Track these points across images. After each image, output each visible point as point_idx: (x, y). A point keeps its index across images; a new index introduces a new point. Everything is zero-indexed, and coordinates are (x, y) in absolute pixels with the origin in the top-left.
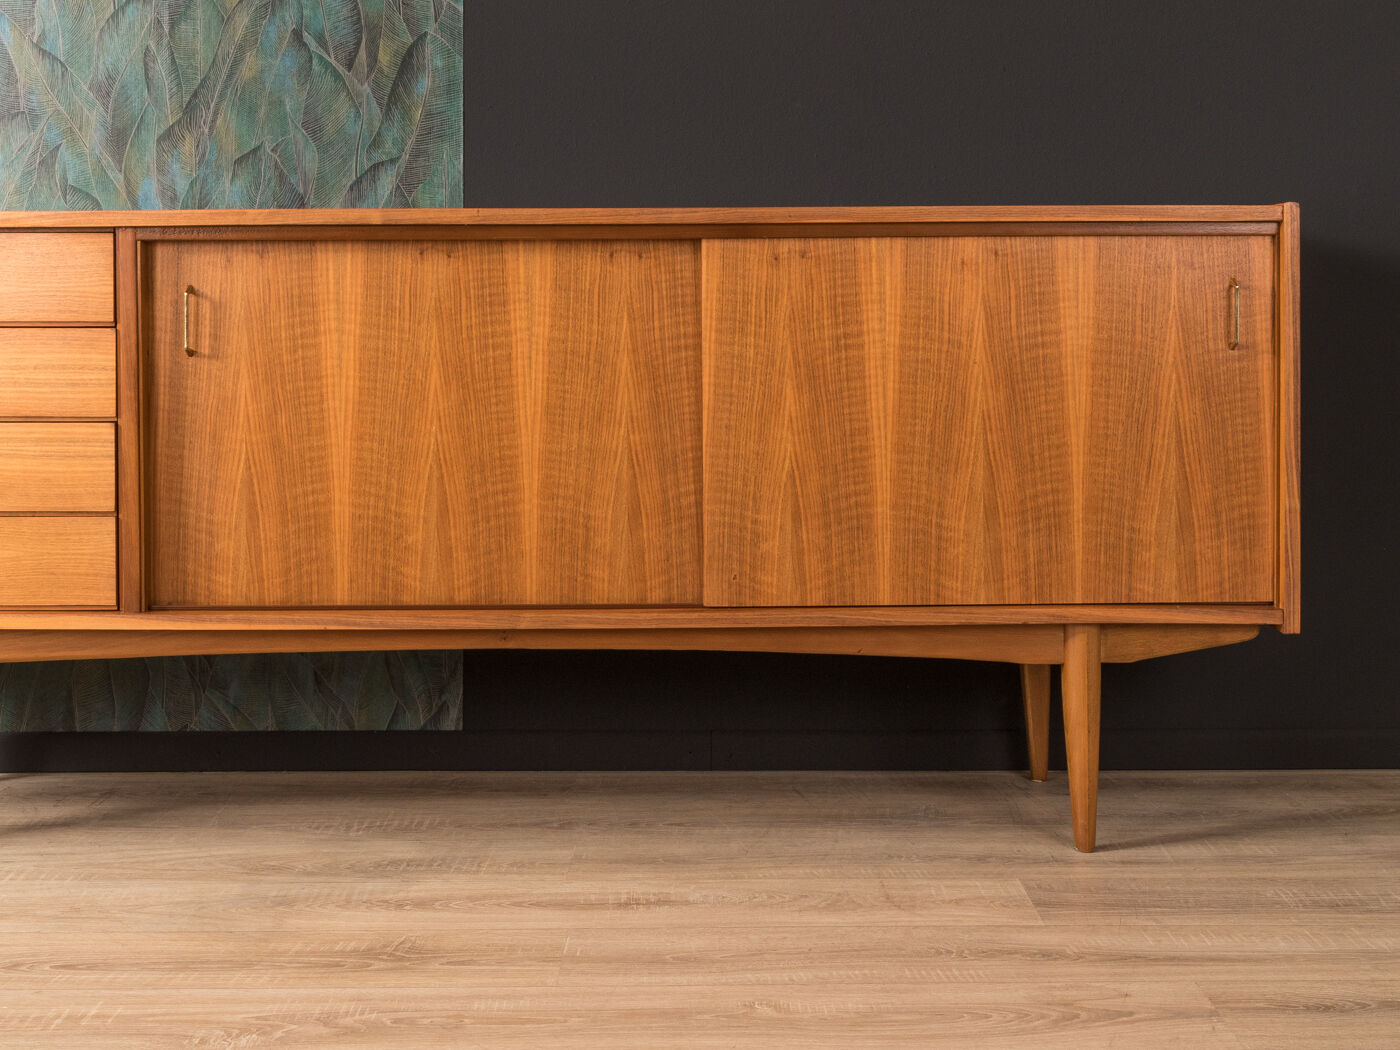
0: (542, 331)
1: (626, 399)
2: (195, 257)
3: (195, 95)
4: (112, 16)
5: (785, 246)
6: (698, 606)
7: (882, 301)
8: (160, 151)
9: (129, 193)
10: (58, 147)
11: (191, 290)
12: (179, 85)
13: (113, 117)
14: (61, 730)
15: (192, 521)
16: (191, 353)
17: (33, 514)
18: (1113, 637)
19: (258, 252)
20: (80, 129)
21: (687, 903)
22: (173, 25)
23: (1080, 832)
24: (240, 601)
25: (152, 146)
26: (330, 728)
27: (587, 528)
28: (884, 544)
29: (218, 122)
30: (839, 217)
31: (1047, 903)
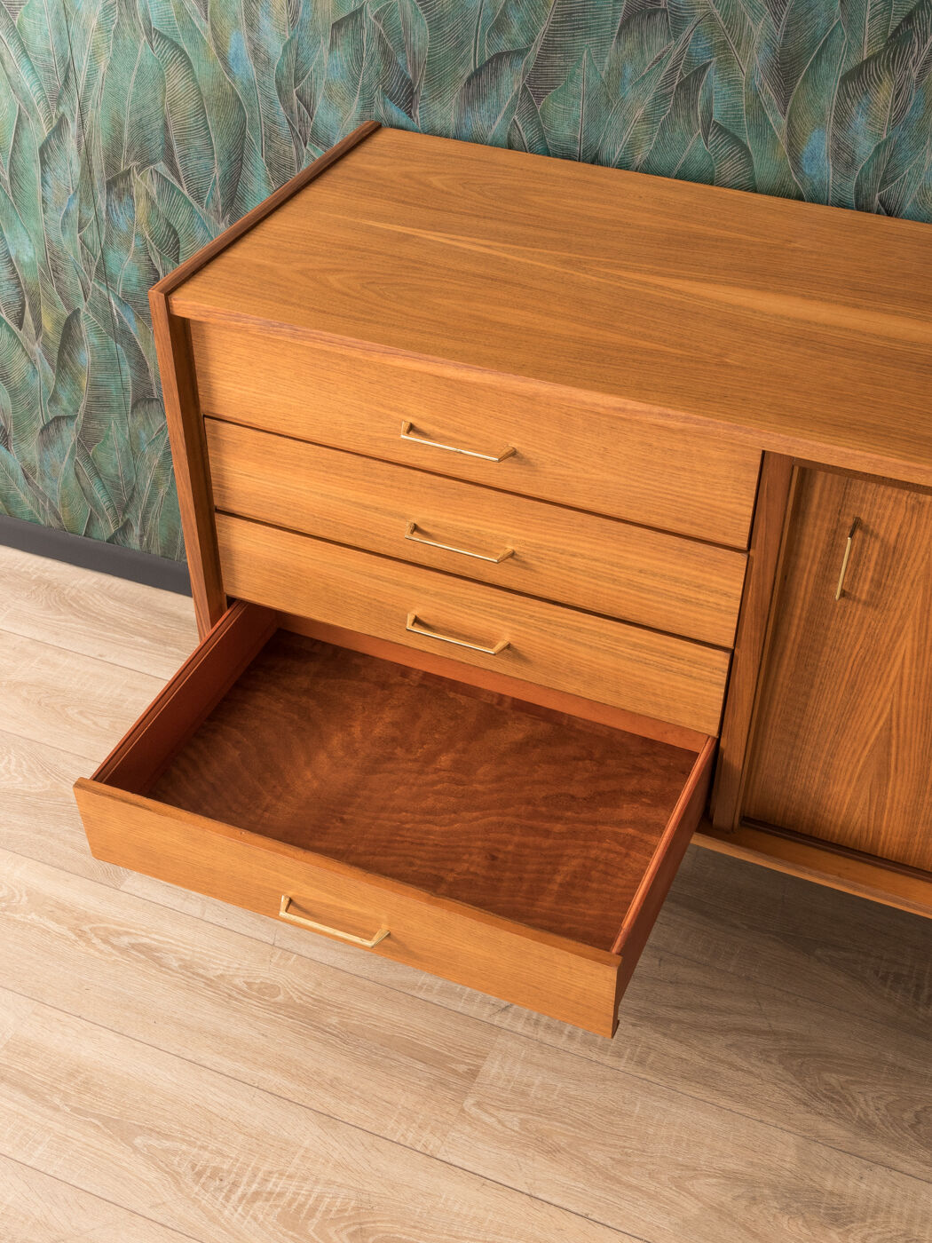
8: (844, 95)
9: (791, 145)
10: (705, 67)
11: (858, 524)
13: (786, 35)
20: (738, 46)
25: (834, 85)
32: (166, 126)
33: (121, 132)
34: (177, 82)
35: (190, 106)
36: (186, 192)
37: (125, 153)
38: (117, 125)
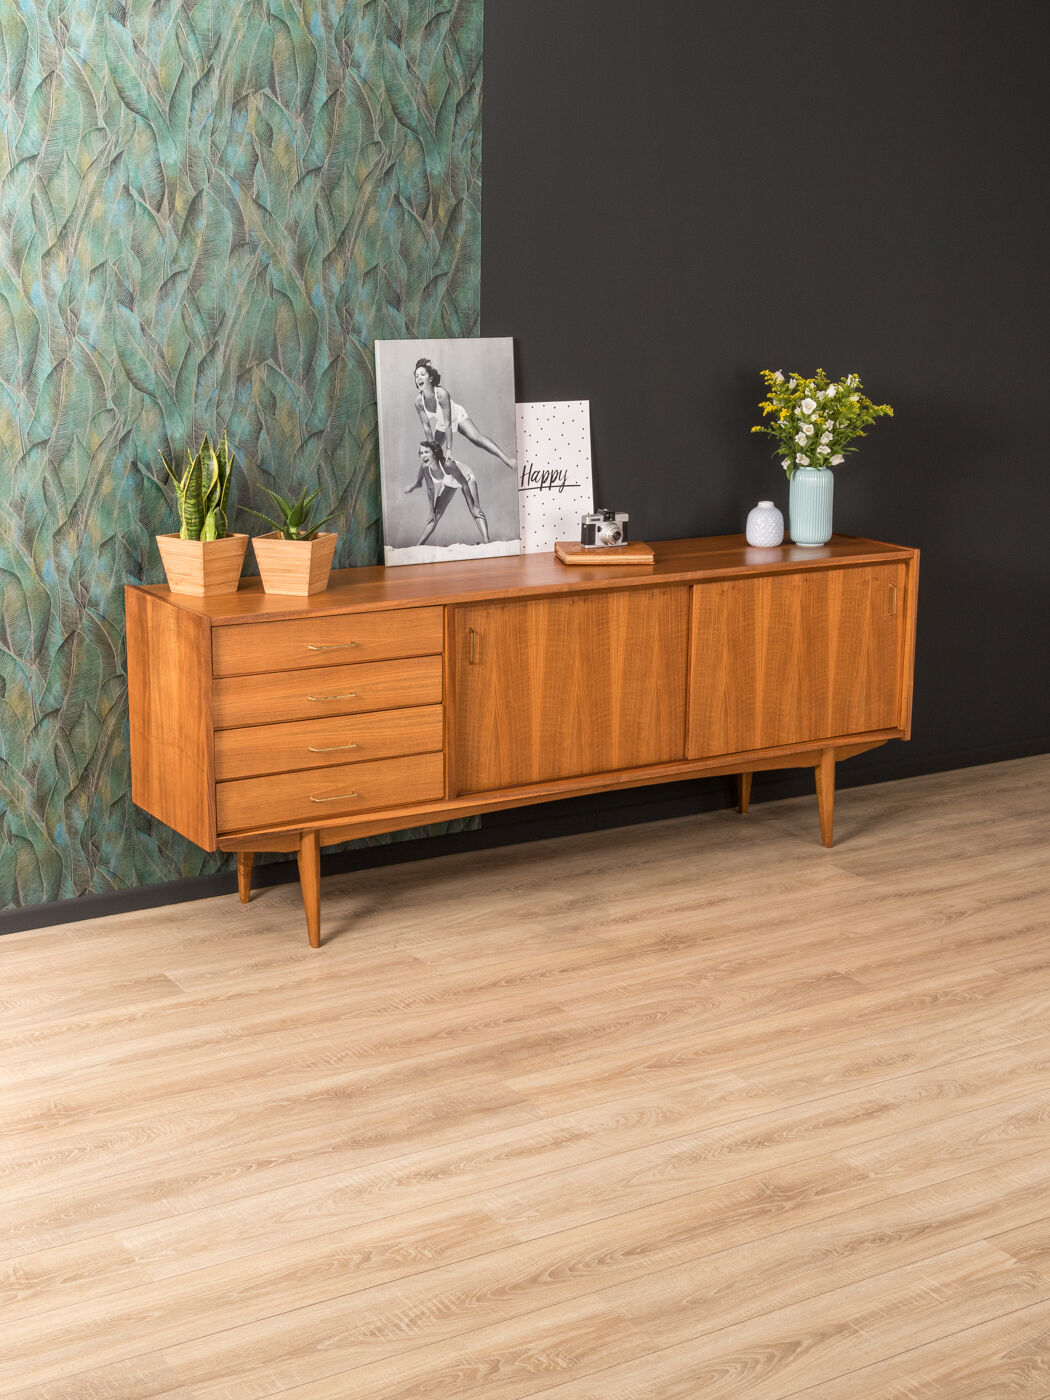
0: (623, 635)
1: (656, 663)
4: (301, 447)
5: (726, 585)
6: (684, 760)
7: (763, 608)
11: (473, 631)
12: (336, 486)
15: (470, 749)
16: (471, 663)
18: (842, 750)
22: (333, 452)
26: (418, 838)
27: (638, 728)
28: (759, 722)
35: (19, 605)
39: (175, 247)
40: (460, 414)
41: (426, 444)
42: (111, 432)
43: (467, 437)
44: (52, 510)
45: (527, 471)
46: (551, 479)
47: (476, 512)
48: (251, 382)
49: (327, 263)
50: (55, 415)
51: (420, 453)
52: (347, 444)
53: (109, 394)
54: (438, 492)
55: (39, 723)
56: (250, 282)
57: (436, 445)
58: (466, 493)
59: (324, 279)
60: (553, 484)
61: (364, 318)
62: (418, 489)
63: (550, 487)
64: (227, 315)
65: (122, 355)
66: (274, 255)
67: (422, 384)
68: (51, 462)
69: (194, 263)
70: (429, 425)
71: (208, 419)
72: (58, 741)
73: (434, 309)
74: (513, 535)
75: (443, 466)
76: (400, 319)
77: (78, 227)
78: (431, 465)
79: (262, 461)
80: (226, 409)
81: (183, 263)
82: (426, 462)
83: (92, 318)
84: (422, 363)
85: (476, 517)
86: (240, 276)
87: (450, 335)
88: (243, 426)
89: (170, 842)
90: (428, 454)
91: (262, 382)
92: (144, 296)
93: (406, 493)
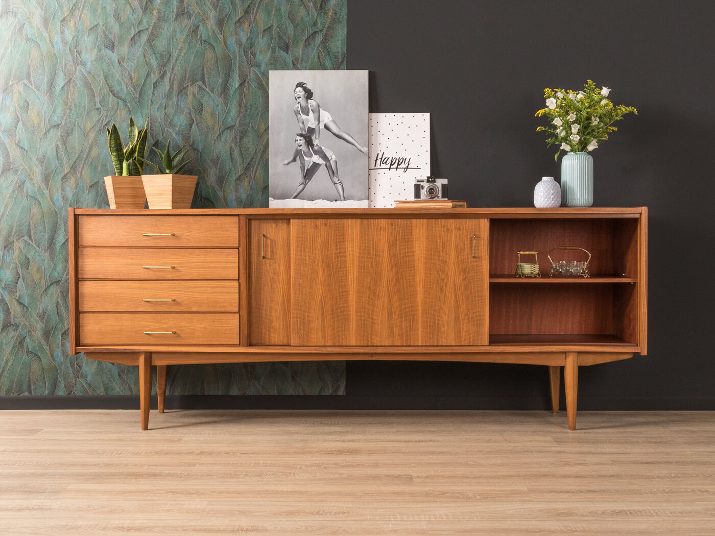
2: (265, 225)
3: (249, 164)
4: (219, 135)
6: (438, 345)
8: (236, 185)
11: (264, 236)
12: (243, 160)
14: (200, 394)
15: (264, 315)
16: (264, 257)
17: (210, 312)
18: (582, 357)
19: (287, 223)
21: (439, 441)
22: (241, 138)
23: (571, 423)
24: (281, 343)
25: (233, 182)
26: (297, 394)
29: (257, 174)
30: (488, 211)
31: (559, 441)
32: (29, 224)
33: (12, 229)
34: (36, 210)
35: (39, 217)
36: (34, 245)
37: (13, 235)
38: (11, 226)
39: (140, 16)
40: (326, 117)
41: (301, 135)
42: (98, 121)
43: (331, 132)
44: (61, 164)
45: (380, 157)
46: (397, 163)
47: (336, 180)
48: (187, 95)
49: (238, 25)
50: (65, 110)
51: (296, 140)
52: (250, 134)
53: (97, 99)
54: (308, 166)
55: (48, 288)
56: (187, 36)
57: (308, 136)
58: (329, 167)
59: (236, 34)
60: (399, 167)
61: (263, 58)
62: (293, 163)
63: (397, 168)
64: (172, 55)
65: (106, 77)
66: (203, 20)
67: (299, 98)
68: (62, 136)
69: (152, 25)
70: (303, 123)
71: (159, 116)
72: (59, 299)
73: (313, 52)
74: (363, 197)
75: (312, 149)
76: (289, 59)
77: (82, 5)
78: (304, 148)
79: (193, 142)
80: (171, 111)
81: (145, 23)
82: (300, 146)
83: (89, 56)
84: (300, 85)
85: (335, 184)
86: (181, 32)
87: (324, 68)
88: (181, 121)
89: (126, 370)
90: (301, 141)
91: (194, 95)
92: (121, 43)
93: (285, 165)
